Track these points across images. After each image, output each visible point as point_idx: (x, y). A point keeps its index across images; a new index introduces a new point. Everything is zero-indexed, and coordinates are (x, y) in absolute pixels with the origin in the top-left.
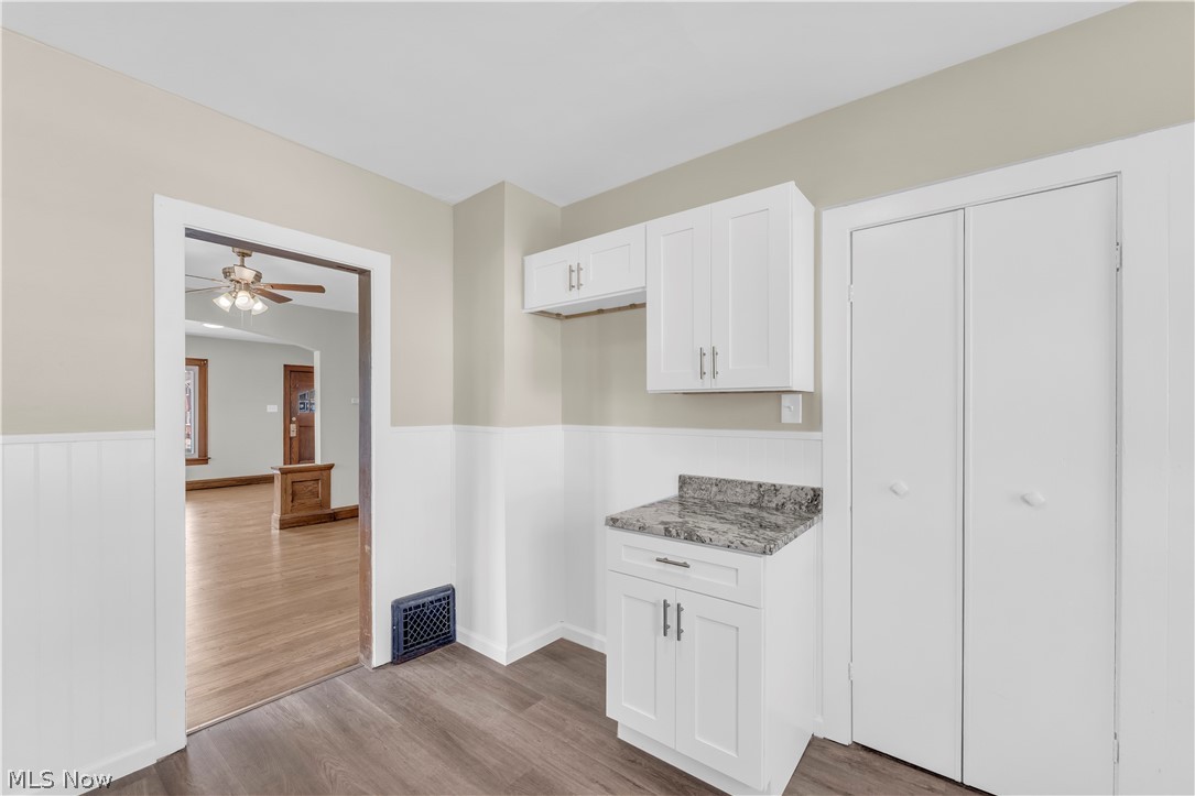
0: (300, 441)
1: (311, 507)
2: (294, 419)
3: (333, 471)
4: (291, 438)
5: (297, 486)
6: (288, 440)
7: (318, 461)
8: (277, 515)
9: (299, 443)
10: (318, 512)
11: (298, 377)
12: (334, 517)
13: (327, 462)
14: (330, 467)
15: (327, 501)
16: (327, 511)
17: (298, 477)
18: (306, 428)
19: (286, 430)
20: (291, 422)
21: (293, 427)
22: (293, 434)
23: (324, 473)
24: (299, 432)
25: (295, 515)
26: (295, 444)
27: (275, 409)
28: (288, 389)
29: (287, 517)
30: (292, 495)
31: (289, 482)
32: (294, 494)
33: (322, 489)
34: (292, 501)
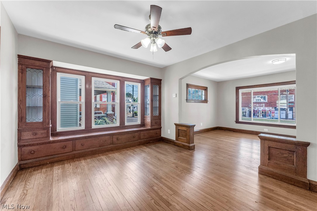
5: (274, 151)
10: (292, 175)
14: (306, 145)
15: (302, 171)
16: (303, 180)
17: (274, 145)
23: (299, 148)
25: (271, 169)
29: (265, 168)
31: (268, 147)
32: (270, 155)
33: (296, 160)
34: (269, 159)
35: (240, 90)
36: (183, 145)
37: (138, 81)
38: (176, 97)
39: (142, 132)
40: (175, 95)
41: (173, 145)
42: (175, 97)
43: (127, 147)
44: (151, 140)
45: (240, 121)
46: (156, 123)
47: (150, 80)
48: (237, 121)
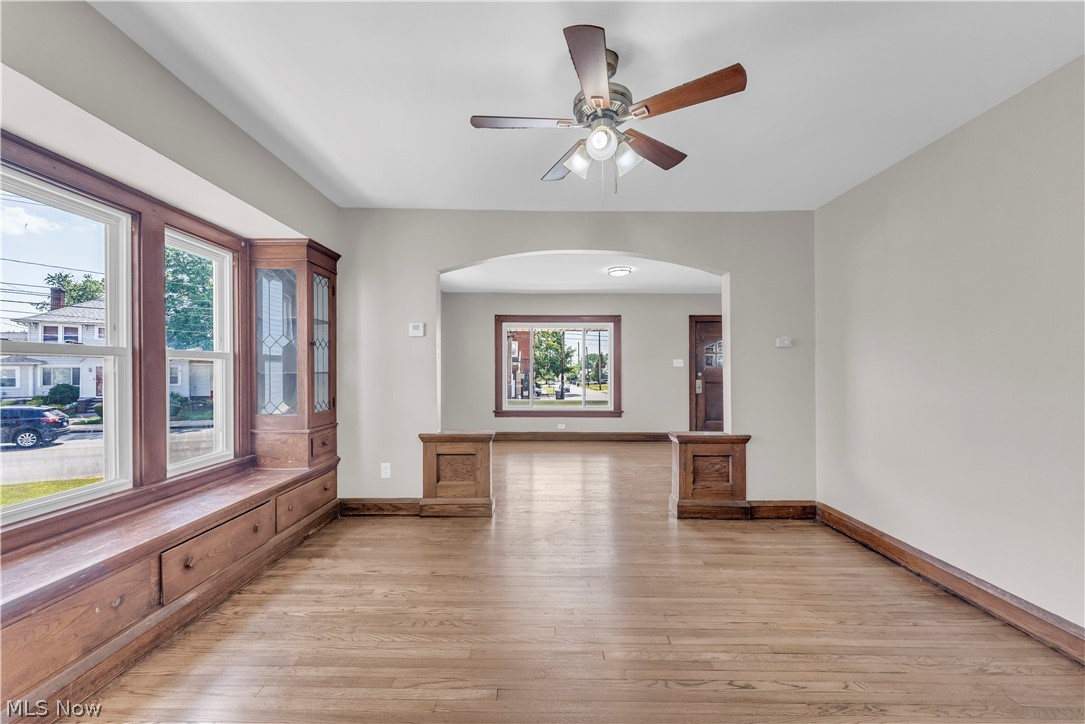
0: (706, 398)
1: (717, 494)
2: (700, 374)
3: (749, 446)
4: (697, 395)
5: (701, 463)
6: (694, 398)
7: (728, 430)
8: (674, 498)
9: (706, 403)
10: (728, 502)
11: (705, 328)
12: (751, 513)
13: (742, 432)
14: (746, 440)
15: (740, 490)
16: (741, 504)
17: (701, 449)
18: (714, 383)
19: (692, 386)
20: (697, 378)
21: (699, 383)
22: (699, 391)
23: (737, 448)
24: (705, 389)
25: (698, 502)
26: (701, 401)
27: (682, 363)
28: (694, 342)
29: (688, 502)
30: (693, 472)
31: (690, 456)
32: (695, 472)
33: (733, 470)
34: (694, 482)
35: (504, 324)
36: (461, 506)
37: (224, 238)
38: (425, 334)
39: (282, 498)
40: (421, 329)
41: (408, 519)
42: (422, 334)
43: (231, 593)
44: (310, 526)
45: (504, 409)
46: (324, 444)
47: (304, 250)
48: (499, 412)
